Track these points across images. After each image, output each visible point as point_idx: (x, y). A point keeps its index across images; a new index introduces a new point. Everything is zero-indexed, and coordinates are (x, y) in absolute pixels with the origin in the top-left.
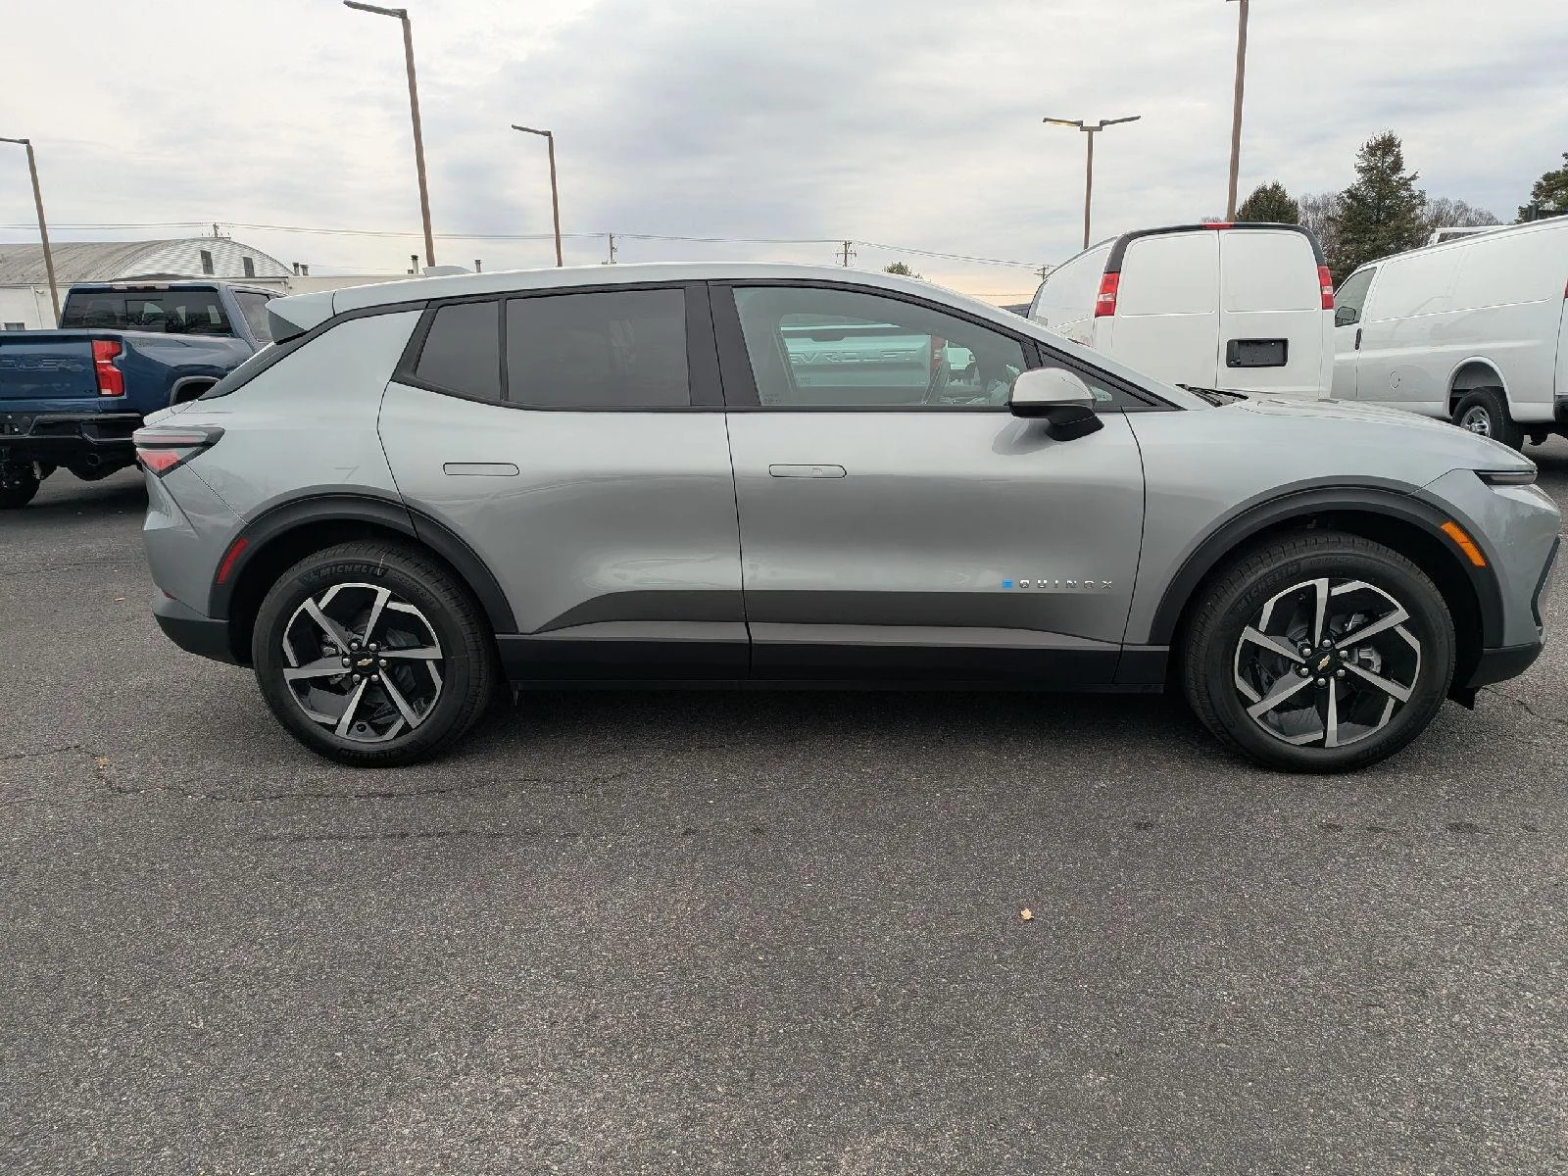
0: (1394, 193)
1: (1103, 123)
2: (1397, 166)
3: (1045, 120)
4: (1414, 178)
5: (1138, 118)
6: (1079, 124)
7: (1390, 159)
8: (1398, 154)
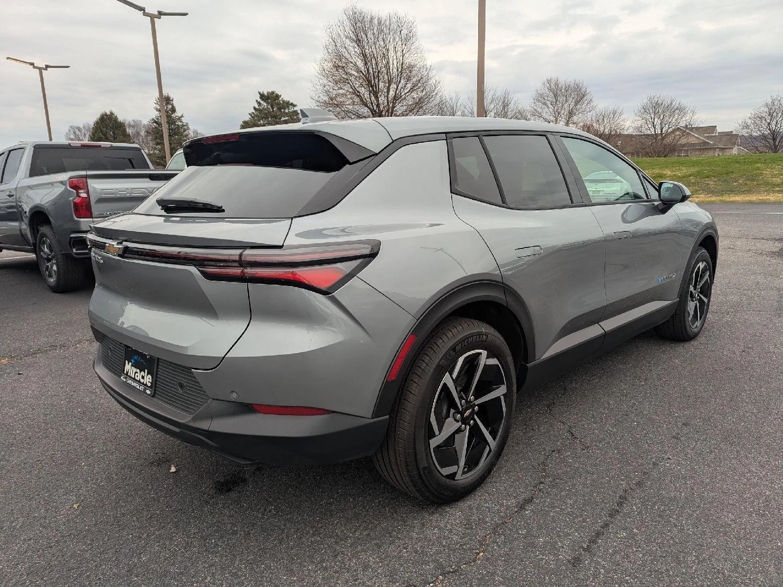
0: (174, 123)
1: (47, 67)
2: (173, 110)
3: (8, 58)
4: (182, 116)
5: (68, 67)
6: (32, 64)
7: (170, 107)
8: (173, 105)
